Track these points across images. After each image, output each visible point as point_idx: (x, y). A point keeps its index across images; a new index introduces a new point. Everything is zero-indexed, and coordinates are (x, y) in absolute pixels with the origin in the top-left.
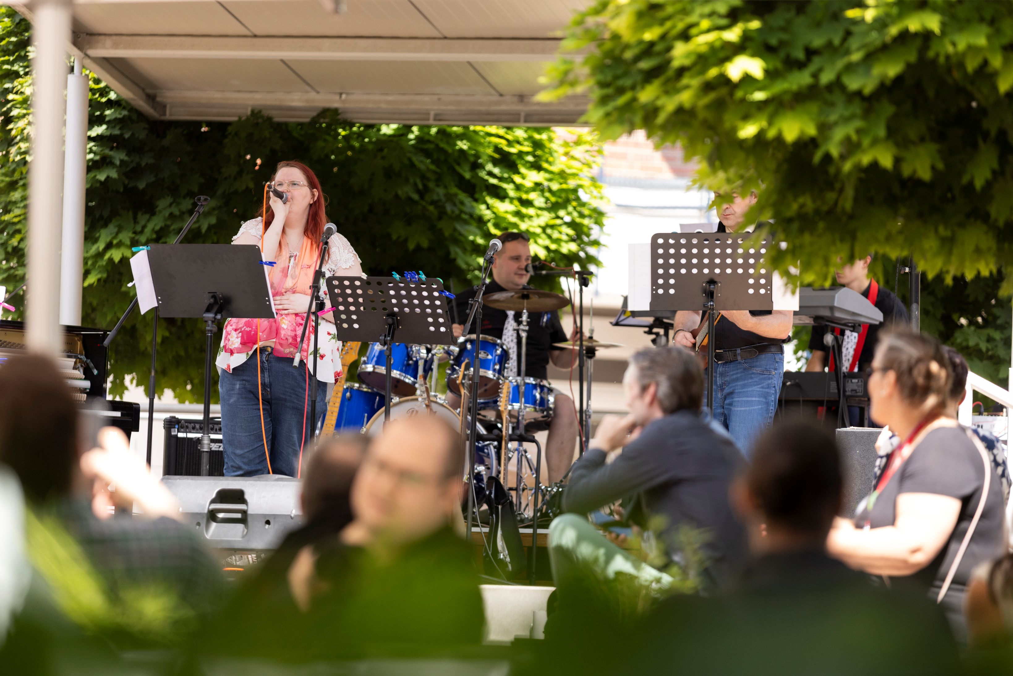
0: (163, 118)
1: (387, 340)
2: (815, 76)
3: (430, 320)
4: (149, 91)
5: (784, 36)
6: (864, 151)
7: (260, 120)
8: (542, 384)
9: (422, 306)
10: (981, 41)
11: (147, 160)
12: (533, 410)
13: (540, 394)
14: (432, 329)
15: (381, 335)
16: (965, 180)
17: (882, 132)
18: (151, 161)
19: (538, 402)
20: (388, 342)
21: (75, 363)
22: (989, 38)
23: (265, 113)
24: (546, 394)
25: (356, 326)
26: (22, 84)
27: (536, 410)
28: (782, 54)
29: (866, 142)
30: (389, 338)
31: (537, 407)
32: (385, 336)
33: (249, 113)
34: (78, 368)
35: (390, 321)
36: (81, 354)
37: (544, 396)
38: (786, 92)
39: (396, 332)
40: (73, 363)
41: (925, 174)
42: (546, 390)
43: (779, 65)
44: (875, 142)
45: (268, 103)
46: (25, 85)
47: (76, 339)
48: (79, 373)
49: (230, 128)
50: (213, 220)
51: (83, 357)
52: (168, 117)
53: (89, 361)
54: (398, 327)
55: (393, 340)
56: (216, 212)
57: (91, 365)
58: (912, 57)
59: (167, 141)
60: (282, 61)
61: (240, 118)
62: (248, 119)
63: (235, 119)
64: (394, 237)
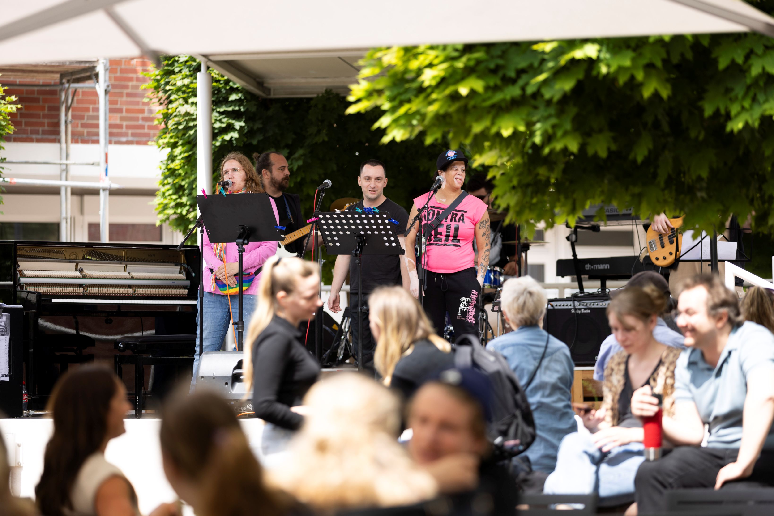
0: (269, 97)
1: (357, 253)
2: (523, 89)
3: (385, 238)
4: (258, 80)
5: (500, 62)
6: (558, 141)
7: (331, 96)
8: (495, 269)
9: (378, 229)
10: (627, 63)
11: (258, 125)
12: (489, 287)
13: (494, 276)
14: (387, 244)
15: (353, 250)
16: (631, 157)
17: (568, 126)
18: (260, 126)
19: (492, 281)
20: (358, 255)
21: (181, 269)
22: (633, 60)
23: (334, 91)
24: (498, 276)
25: (338, 244)
26: (175, 79)
27: (491, 287)
28: (501, 74)
29: (559, 133)
30: (358, 252)
31: (492, 285)
32: (356, 251)
33: (324, 91)
34: (182, 272)
35: (359, 240)
36: (184, 263)
37: (497, 277)
38: (504, 100)
39: (364, 247)
40: (179, 270)
41: (603, 154)
42: (498, 273)
43: (499, 82)
44: (565, 134)
45: (336, 84)
46: (177, 79)
47: (181, 253)
48: (183, 276)
49: (312, 102)
50: (300, 163)
51: (185, 265)
52: (272, 96)
53: (189, 267)
54: (365, 244)
55: (362, 253)
56: (303, 158)
57: (191, 270)
58: (581, 76)
59: (270, 113)
60: (340, 58)
61: (318, 95)
62: (323, 96)
63: (315, 96)
64: (421, 169)
